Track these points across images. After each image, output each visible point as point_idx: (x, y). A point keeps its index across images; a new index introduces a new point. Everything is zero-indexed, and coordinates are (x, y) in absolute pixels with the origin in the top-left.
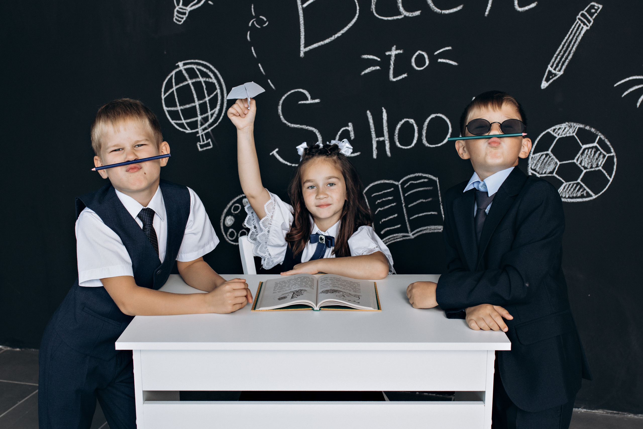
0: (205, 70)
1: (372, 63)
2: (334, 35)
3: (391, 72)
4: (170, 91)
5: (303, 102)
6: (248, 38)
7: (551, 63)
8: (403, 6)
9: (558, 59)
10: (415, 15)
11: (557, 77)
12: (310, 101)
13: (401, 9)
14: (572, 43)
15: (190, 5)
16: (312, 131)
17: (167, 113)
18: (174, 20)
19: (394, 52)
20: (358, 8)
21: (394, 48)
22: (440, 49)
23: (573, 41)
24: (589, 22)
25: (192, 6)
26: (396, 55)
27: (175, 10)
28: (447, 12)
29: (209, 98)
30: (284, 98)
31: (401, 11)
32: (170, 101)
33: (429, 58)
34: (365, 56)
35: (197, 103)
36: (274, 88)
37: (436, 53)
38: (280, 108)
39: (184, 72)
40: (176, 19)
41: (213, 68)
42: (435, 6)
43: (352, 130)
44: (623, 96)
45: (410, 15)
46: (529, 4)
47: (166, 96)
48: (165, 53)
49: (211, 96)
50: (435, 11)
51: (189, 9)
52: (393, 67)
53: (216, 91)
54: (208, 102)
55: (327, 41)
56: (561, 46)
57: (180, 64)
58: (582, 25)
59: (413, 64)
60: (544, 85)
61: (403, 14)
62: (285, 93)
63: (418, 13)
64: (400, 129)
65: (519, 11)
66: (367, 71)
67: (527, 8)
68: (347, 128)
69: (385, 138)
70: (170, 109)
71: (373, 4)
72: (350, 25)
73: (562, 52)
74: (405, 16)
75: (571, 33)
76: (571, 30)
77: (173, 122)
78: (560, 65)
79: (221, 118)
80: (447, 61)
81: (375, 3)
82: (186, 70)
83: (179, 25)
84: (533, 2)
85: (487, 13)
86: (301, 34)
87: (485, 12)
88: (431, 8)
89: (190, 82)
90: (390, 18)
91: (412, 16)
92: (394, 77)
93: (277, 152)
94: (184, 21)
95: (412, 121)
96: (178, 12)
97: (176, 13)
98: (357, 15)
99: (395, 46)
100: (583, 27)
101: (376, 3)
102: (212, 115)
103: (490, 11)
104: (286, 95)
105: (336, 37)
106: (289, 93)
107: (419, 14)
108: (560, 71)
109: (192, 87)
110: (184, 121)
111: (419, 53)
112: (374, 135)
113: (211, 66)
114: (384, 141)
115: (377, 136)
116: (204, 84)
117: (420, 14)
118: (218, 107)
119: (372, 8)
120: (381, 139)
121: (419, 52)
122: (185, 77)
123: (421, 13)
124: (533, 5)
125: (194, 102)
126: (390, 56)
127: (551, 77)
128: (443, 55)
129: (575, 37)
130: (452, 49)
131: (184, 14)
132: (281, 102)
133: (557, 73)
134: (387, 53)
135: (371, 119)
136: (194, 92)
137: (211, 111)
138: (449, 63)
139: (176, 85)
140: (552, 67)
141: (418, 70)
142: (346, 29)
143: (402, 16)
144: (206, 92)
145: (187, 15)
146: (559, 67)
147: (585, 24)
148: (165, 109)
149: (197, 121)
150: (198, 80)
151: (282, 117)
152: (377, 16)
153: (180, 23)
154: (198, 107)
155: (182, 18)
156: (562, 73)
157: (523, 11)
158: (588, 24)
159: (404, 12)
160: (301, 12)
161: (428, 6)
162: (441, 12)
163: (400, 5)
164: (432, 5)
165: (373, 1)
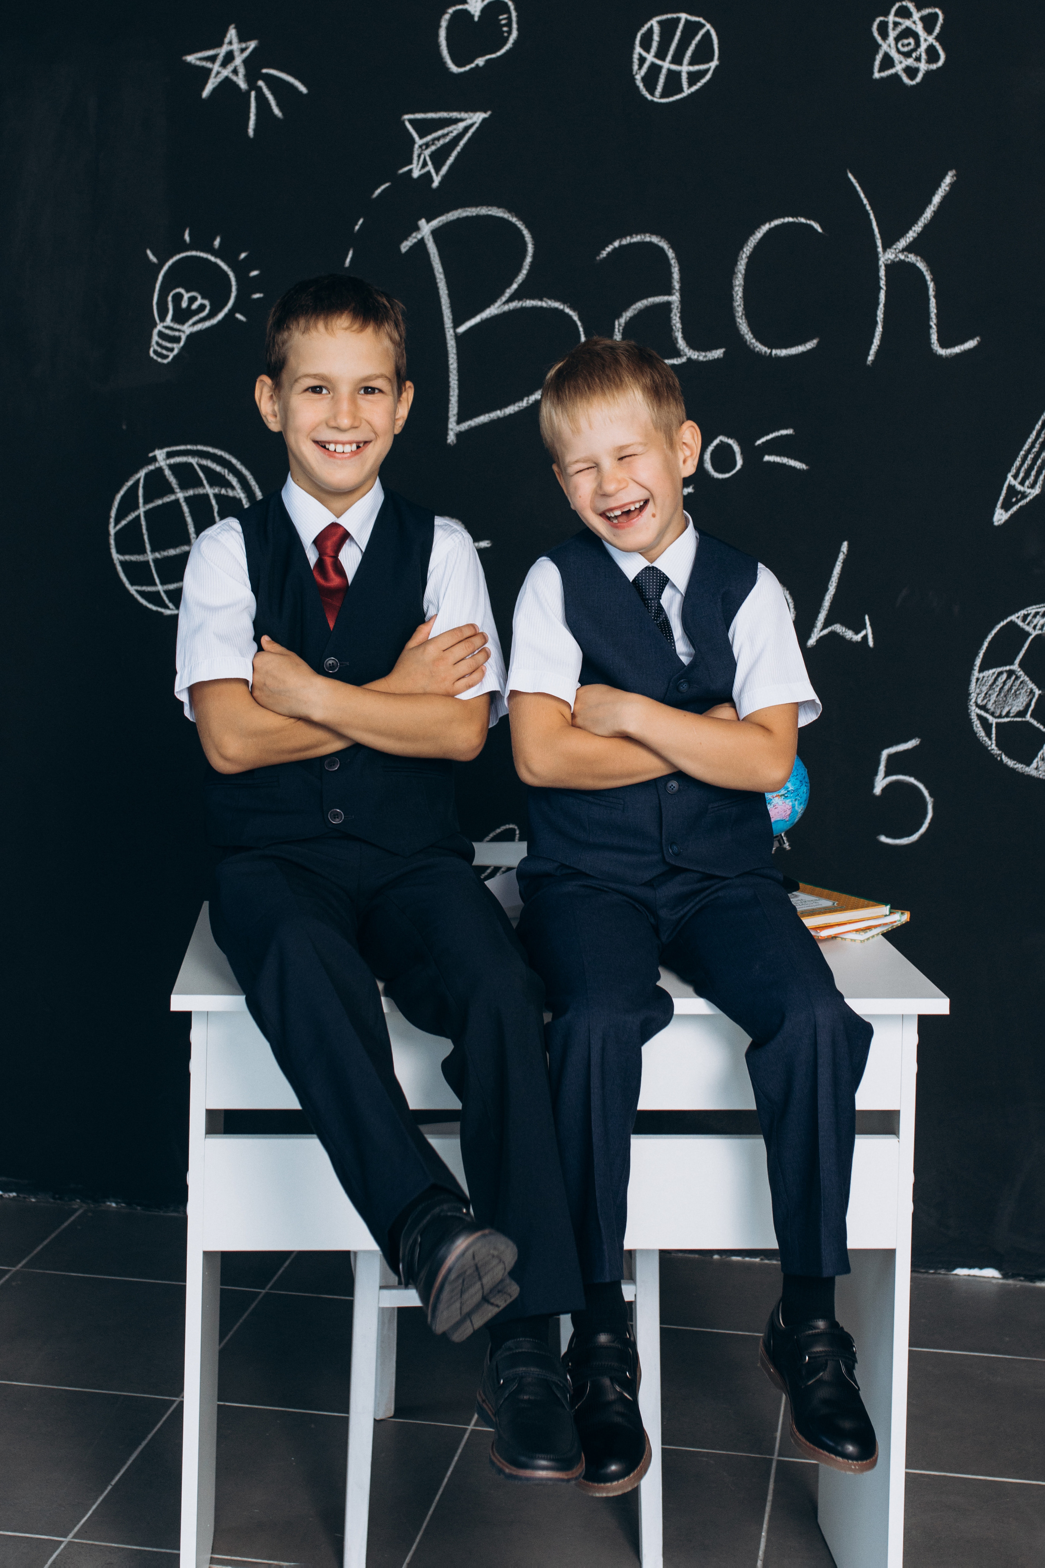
0: (219, 469)
2: (528, 396)
4: (132, 516)
7: (1013, 471)
8: (685, 338)
9: (1029, 462)
10: (711, 358)
11: (1027, 499)
13: (681, 344)
15: (191, 322)
17: (119, 568)
18: (152, 354)
22: (768, 434)
25: (194, 324)
27: (155, 331)
28: (783, 353)
31: (681, 348)
32: (129, 541)
33: (743, 453)
37: (759, 442)
39: (167, 472)
40: (155, 352)
41: (239, 466)
42: (756, 341)
45: (701, 358)
46: (962, 342)
47: (119, 527)
48: (124, 427)
50: (757, 349)
51: (187, 329)
55: (509, 411)
57: (160, 454)
59: (706, 466)
60: (1000, 517)
61: (686, 355)
63: (718, 353)
65: (941, 356)
67: (957, 350)
70: (128, 558)
71: (616, 330)
73: (1037, 445)
74: (689, 359)
77: (132, 590)
78: (1034, 473)
80: (785, 460)
81: (621, 328)
82: (170, 466)
83: (163, 364)
84: (972, 338)
85: (871, 358)
86: (451, 394)
87: (868, 354)
88: (748, 343)
89: (180, 495)
91: (705, 360)
94: (174, 356)
96: (161, 334)
97: (155, 338)
101: (623, 329)
103: (877, 353)
105: (529, 402)
107: (722, 355)
108: (1032, 487)
109: (186, 509)
110: (160, 588)
111: (721, 441)
113: (234, 461)
116: (214, 502)
117: (724, 356)
121: (721, 438)
123: (724, 353)
124: (971, 344)
127: (1013, 500)
128: (774, 447)
130: (794, 433)
131: (176, 340)
133: (1028, 491)
136: (189, 519)
138: (787, 464)
139: (145, 503)
140: (1015, 477)
143: (684, 360)
145: (182, 344)
146: (1032, 478)
148: (116, 557)
150: (200, 491)
153: (165, 362)
155: (172, 350)
156: (1036, 491)
157: (950, 355)
159: (686, 350)
160: (451, 344)
161: (741, 338)
162: (771, 353)
163: (679, 335)
164: (749, 337)
165: (617, 323)
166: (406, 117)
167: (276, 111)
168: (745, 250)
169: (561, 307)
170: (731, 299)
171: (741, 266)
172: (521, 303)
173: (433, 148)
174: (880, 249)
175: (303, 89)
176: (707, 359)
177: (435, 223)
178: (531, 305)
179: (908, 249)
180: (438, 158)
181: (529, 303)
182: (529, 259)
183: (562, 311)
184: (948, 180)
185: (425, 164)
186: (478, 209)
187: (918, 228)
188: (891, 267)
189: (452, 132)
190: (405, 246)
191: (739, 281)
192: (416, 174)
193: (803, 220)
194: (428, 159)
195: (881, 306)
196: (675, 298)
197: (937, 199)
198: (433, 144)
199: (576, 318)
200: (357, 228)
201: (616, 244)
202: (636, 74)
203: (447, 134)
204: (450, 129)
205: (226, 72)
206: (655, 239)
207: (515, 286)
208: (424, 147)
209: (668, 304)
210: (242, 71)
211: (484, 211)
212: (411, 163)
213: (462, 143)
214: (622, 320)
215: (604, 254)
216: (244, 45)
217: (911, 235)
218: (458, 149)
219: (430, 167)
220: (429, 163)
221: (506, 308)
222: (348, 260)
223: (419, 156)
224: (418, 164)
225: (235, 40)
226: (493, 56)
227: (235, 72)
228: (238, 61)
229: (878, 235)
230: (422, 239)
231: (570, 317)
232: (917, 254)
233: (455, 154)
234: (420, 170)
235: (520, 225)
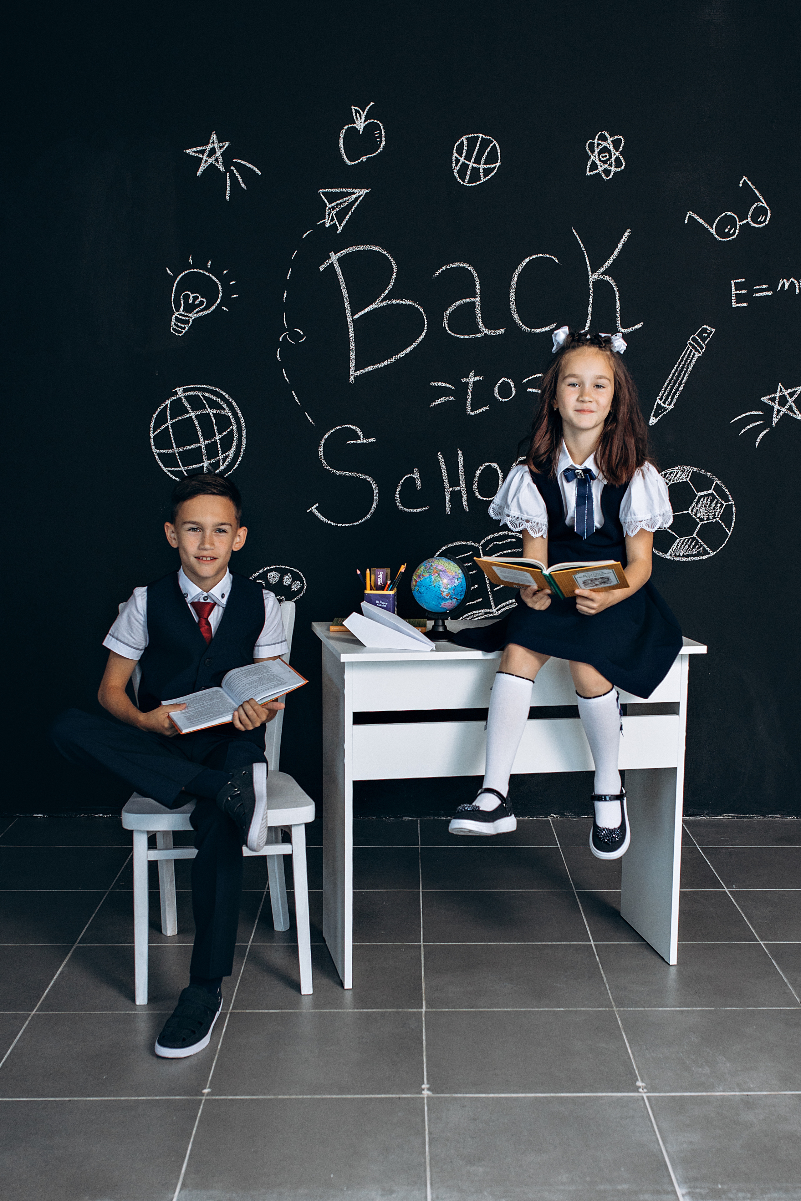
0: (215, 398)
1: (445, 392)
2: (396, 356)
3: (469, 403)
4: (162, 428)
5: (352, 442)
6: (278, 357)
7: (660, 396)
8: (483, 322)
9: (668, 391)
10: (498, 334)
11: (667, 411)
12: (362, 441)
13: (481, 325)
14: (683, 372)
15: (195, 312)
16: (365, 480)
17: (157, 457)
18: (172, 331)
19: (472, 379)
20: (426, 323)
21: (472, 374)
22: (530, 376)
23: (685, 369)
24: (702, 348)
25: (197, 313)
26: (474, 382)
27: (174, 317)
28: (538, 331)
29: (221, 436)
30: (326, 436)
31: (481, 328)
32: (163, 441)
33: (516, 387)
34: (436, 384)
35: (202, 444)
36: (313, 423)
37: (524, 381)
38: (321, 449)
39: (184, 400)
40: (174, 329)
41: (227, 396)
42: (523, 324)
43: (419, 478)
44: (741, 434)
45: (492, 334)
46: (634, 325)
47: (155, 434)
48: (157, 374)
49: (224, 434)
50: (523, 329)
51: (193, 316)
52: (471, 397)
53: (232, 427)
54: (218, 441)
55: (385, 363)
56: (671, 375)
57: (179, 390)
58: (693, 350)
59: (497, 395)
60: (653, 421)
61: (484, 332)
62: (329, 431)
63: (502, 331)
64: (480, 476)
66: (437, 402)
67: (631, 329)
68: (412, 475)
69: (460, 488)
70: (162, 451)
71: (445, 318)
72: (416, 344)
73: (672, 382)
74: (486, 334)
75: (682, 360)
76: (682, 356)
77: (165, 470)
78: (670, 397)
79: (238, 463)
81: (447, 317)
82: (186, 397)
83: (178, 337)
84: (639, 323)
86: (351, 354)
88: (518, 326)
89: (193, 414)
90: (466, 337)
91: (494, 334)
92: (472, 411)
93: (316, 508)
94: (186, 332)
95: (495, 465)
96: (177, 319)
97: (174, 321)
98: (425, 331)
99: (473, 372)
100: (694, 354)
101: (449, 317)
102: (224, 460)
104: (329, 433)
105: (397, 359)
106: (334, 430)
107: (503, 333)
108: (670, 404)
109: (196, 422)
110: (182, 468)
111: (505, 381)
112: (446, 484)
113: (224, 394)
114: (460, 491)
115: (451, 486)
116: (213, 418)
117: (505, 333)
118: (233, 449)
119: (445, 323)
120: (457, 489)
121: (505, 379)
122: (186, 407)
123: (505, 331)
124: (638, 326)
125: (198, 441)
126: (468, 383)
127: (660, 412)
128: (532, 383)
129: (686, 365)
131: (187, 322)
132: (323, 442)
133: (668, 407)
134: (464, 380)
135: (443, 463)
136: (198, 428)
137: (222, 454)
139: (171, 419)
140: (661, 399)
141: (502, 402)
142: (410, 348)
143: (483, 335)
144: (215, 428)
145: (190, 325)
146: (670, 399)
147: (696, 350)
148: (154, 450)
149: (203, 467)
150: (205, 412)
151: (323, 461)
152: (451, 333)
153: (180, 335)
154: (203, 448)
155: (184, 328)
156: (672, 406)
157: (628, 333)
158: (700, 351)
159: (484, 329)
160: (351, 325)
161: (515, 322)
162: (531, 330)
163: (480, 320)
164: (518, 322)
165: (445, 314)
166: (321, 191)
167: (243, 185)
168: (516, 272)
169: (414, 304)
170: (509, 300)
171: (514, 282)
172: (390, 301)
173: (337, 209)
174: (590, 273)
175: (259, 173)
176: (496, 334)
177: (339, 254)
178: (396, 303)
179: (604, 273)
180: (340, 216)
181: (395, 302)
182: (394, 276)
183: (414, 306)
184: (626, 234)
185: (332, 219)
186: (364, 247)
187: (610, 261)
188: (596, 283)
189: (348, 200)
190: (322, 268)
191: (513, 290)
192: (327, 225)
193: (548, 256)
194: (334, 216)
195: (591, 305)
196: (477, 300)
197: (620, 245)
198: (337, 207)
199: (422, 311)
200: (293, 256)
201: (444, 268)
202: (454, 169)
203: (345, 201)
204: (347, 198)
205: (211, 161)
206: (466, 265)
207: (387, 292)
208: (332, 209)
209: (474, 302)
210: (221, 160)
211: (368, 247)
212: (325, 219)
213: (354, 207)
214: (448, 312)
215: (437, 274)
216: (221, 145)
217: (607, 265)
218: (352, 210)
219: (336, 221)
220: (335, 219)
221: (381, 305)
222: (289, 275)
223: (329, 214)
224: (329, 219)
225: (216, 141)
226: (371, 156)
227: (217, 160)
228: (218, 154)
229: (589, 265)
230: (332, 263)
231: (419, 310)
232: (610, 276)
233: (350, 213)
234: (330, 223)
235: (389, 256)
